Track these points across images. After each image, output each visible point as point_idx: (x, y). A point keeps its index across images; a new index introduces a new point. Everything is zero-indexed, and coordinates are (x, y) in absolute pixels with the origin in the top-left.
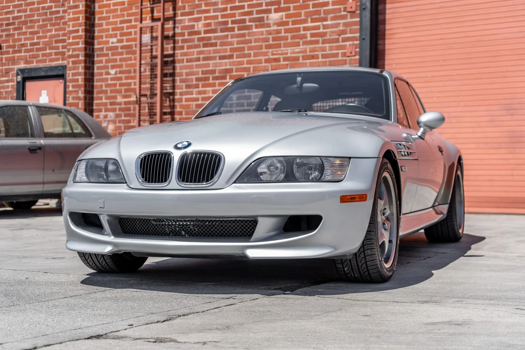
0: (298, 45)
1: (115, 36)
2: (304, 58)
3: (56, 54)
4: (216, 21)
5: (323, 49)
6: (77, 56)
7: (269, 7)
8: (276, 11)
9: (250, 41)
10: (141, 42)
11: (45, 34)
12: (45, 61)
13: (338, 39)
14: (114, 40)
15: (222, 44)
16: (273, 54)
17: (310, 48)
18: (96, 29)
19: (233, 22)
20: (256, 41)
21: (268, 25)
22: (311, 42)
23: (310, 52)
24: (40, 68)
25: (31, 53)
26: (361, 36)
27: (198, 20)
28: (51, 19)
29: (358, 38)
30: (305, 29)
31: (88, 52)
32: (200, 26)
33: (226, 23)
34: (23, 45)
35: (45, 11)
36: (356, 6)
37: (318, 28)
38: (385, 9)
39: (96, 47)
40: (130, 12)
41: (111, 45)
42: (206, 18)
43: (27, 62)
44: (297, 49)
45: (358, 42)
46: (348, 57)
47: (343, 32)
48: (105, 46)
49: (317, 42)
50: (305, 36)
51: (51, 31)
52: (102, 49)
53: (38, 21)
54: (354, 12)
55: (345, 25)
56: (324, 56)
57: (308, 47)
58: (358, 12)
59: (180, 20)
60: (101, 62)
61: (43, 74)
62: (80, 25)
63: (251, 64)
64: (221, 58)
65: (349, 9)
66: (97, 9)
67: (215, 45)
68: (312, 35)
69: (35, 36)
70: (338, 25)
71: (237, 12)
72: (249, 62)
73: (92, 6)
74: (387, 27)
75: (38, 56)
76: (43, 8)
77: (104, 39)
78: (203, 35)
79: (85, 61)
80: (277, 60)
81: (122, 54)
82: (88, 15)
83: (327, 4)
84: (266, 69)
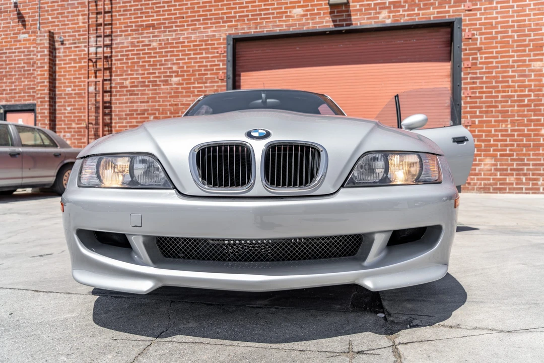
1: (70, 86)
3: (28, 96)
4: (138, 80)
6: (44, 98)
7: (172, 74)
8: (176, 76)
9: (160, 93)
10: (88, 90)
11: (20, 84)
12: (20, 100)
14: (70, 89)
15: (142, 94)
16: (174, 101)
18: (57, 82)
19: (149, 82)
20: (163, 93)
21: (171, 85)
24: (17, 105)
25: (10, 95)
27: (126, 79)
28: (24, 75)
30: (194, 88)
31: (51, 95)
32: (127, 83)
33: (145, 82)
34: (4, 90)
35: (20, 69)
36: (224, 76)
37: (201, 87)
38: (240, 79)
39: (57, 93)
40: (80, 72)
41: (67, 92)
42: (131, 79)
43: (7, 101)
44: (189, 99)
48: (63, 93)
50: (193, 92)
51: (24, 82)
52: (61, 94)
53: (15, 75)
54: (223, 80)
55: (218, 86)
58: (225, 80)
59: (114, 79)
60: (61, 102)
61: (19, 108)
62: (45, 78)
63: (161, 107)
64: (141, 102)
65: (220, 78)
66: (57, 69)
67: (138, 94)
68: (198, 91)
69: (13, 85)
70: (213, 86)
71: (151, 76)
72: (159, 106)
73: (54, 68)
75: (15, 97)
76: (18, 67)
77: (63, 88)
78: (129, 89)
79: (50, 101)
80: (176, 105)
81: (75, 98)
82: (51, 73)
83: (207, 74)
84: (170, 110)
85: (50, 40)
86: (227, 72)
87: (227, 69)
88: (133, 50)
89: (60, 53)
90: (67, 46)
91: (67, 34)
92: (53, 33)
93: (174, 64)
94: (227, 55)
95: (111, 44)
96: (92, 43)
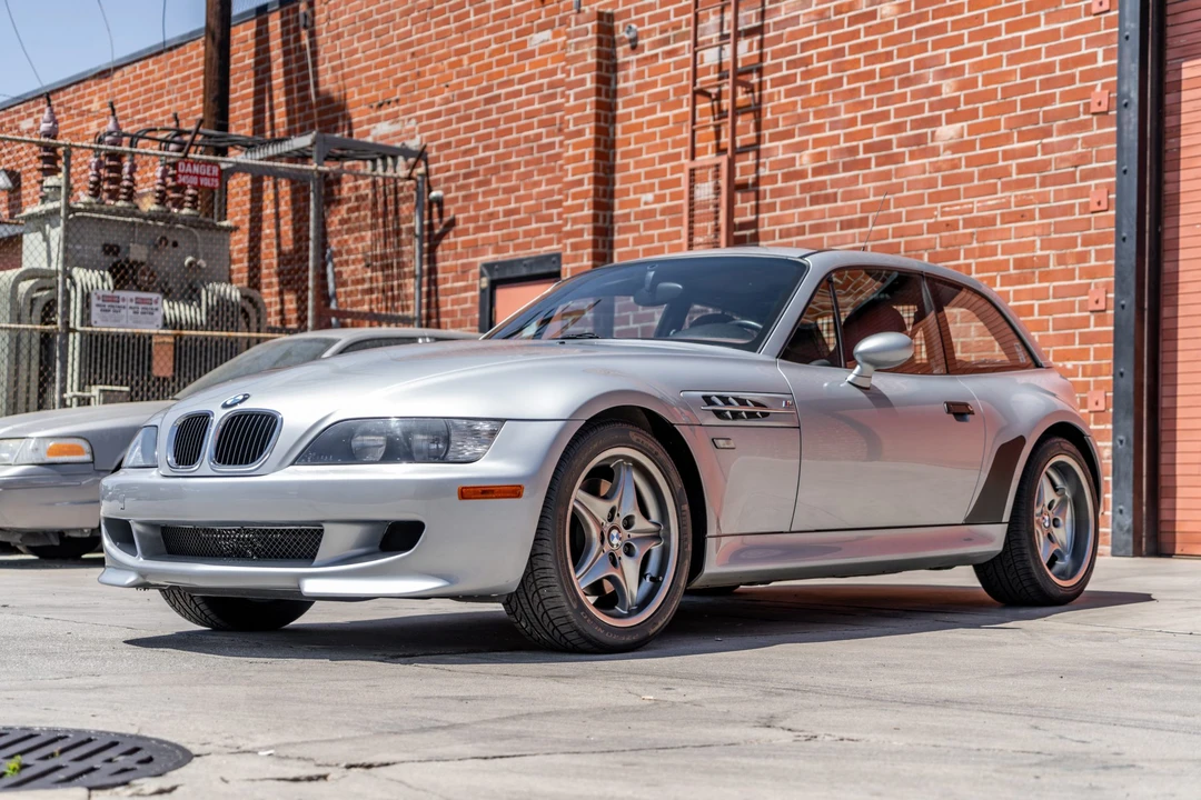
0: (992, 190)
1: (651, 188)
2: (1006, 219)
3: (548, 230)
4: (836, 147)
5: (1043, 198)
6: (580, 233)
7: (937, 113)
8: (951, 120)
9: (899, 188)
10: (691, 199)
11: (528, 192)
12: (526, 246)
13: (1073, 173)
14: (649, 197)
15: (848, 196)
16: (944, 214)
17: (1016, 196)
18: (618, 176)
19: (868, 149)
20: (912, 185)
21: (935, 152)
22: (1020, 184)
23: (1016, 206)
24: (520, 261)
25: (505, 231)
26: (1118, 166)
27: (801, 147)
28: (539, 161)
29: (1114, 169)
30: (1008, 155)
31: (600, 224)
32: (804, 160)
33: (854, 150)
34: (492, 215)
35: (531, 144)
36: (1110, 100)
37: (1032, 152)
39: (618, 212)
40: (678, 137)
41: (643, 207)
42: (817, 143)
43: (498, 250)
44: (991, 200)
45: (1114, 179)
46: (1093, 212)
47: (1084, 159)
48: (632, 211)
49: (1030, 183)
50: (1006, 172)
51: (538, 184)
52: (626, 217)
53: (518, 165)
54: (1106, 113)
55: (1088, 142)
56: (1044, 214)
57: (1013, 195)
58: (1113, 113)
59: (768, 149)
60: (625, 243)
61: (524, 272)
62: (584, 170)
63: (902, 236)
64: (846, 225)
65: (1095, 108)
66: (619, 136)
67: (832, 198)
68: (1022, 169)
69: (513, 196)
70: (1071, 144)
71: (875, 126)
72: (897, 233)
73: (611, 130)
74: (1184, 142)
75: (516, 236)
76: (527, 139)
77: (632, 196)
78: (810, 179)
79: (595, 244)
80: (951, 226)
81: (662, 225)
82: (601, 149)
83: (1050, 99)
84: (930, 246)
85: (600, 42)
86: (1119, 82)
87: (1119, 70)
88: (823, 42)
89: (626, 82)
90: (647, 53)
91: (646, 15)
92: (611, 17)
93: (945, 74)
94: (1121, 17)
95: (760, 30)
96: (710, 34)
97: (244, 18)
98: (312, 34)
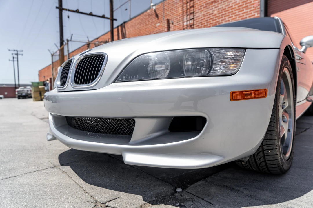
85: (167, 24)
88: (204, 19)
90: (175, 24)
91: (174, 19)
92: (169, 20)
94: (260, 7)
95: (193, 19)
96: (185, 20)
97: (116, 28)
98: (125, 29)
